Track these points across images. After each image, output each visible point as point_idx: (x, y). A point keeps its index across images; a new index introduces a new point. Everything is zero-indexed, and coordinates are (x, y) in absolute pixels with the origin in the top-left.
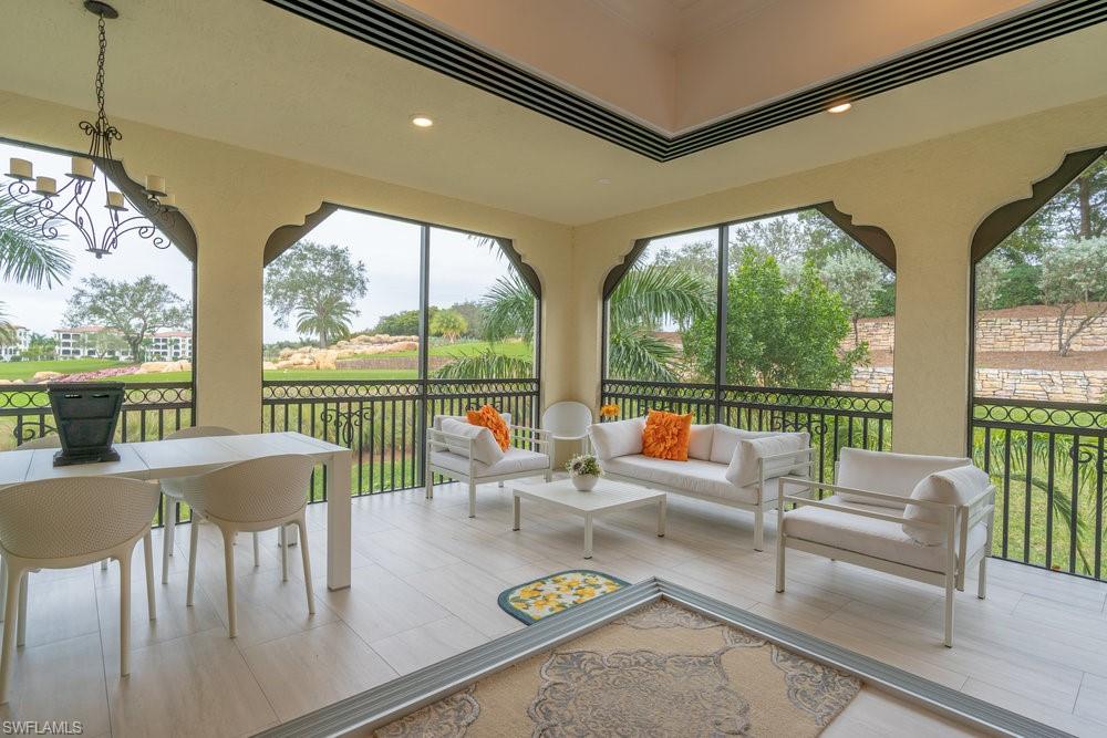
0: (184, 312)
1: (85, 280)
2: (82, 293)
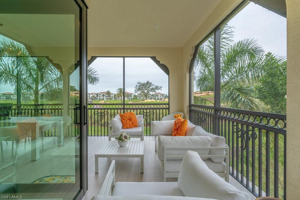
0: (155, 88)
1: (137, 83)
2: (137, 86)
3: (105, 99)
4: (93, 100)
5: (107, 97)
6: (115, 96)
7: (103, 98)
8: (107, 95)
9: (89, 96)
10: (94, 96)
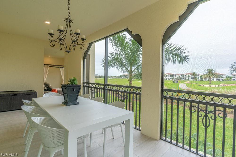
3: (190, 80)
4: (178, 80)
5: (192, 78)
6: (201, 76)
7: (188, 79)
8: (192, 76)
9: (175, 77)
10: (179, 77)
